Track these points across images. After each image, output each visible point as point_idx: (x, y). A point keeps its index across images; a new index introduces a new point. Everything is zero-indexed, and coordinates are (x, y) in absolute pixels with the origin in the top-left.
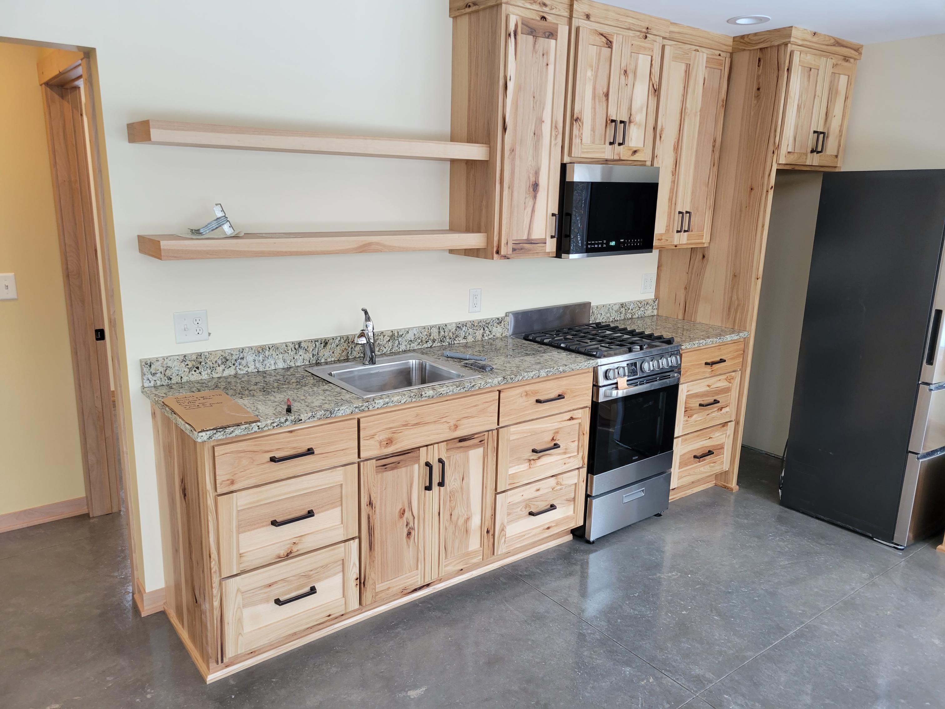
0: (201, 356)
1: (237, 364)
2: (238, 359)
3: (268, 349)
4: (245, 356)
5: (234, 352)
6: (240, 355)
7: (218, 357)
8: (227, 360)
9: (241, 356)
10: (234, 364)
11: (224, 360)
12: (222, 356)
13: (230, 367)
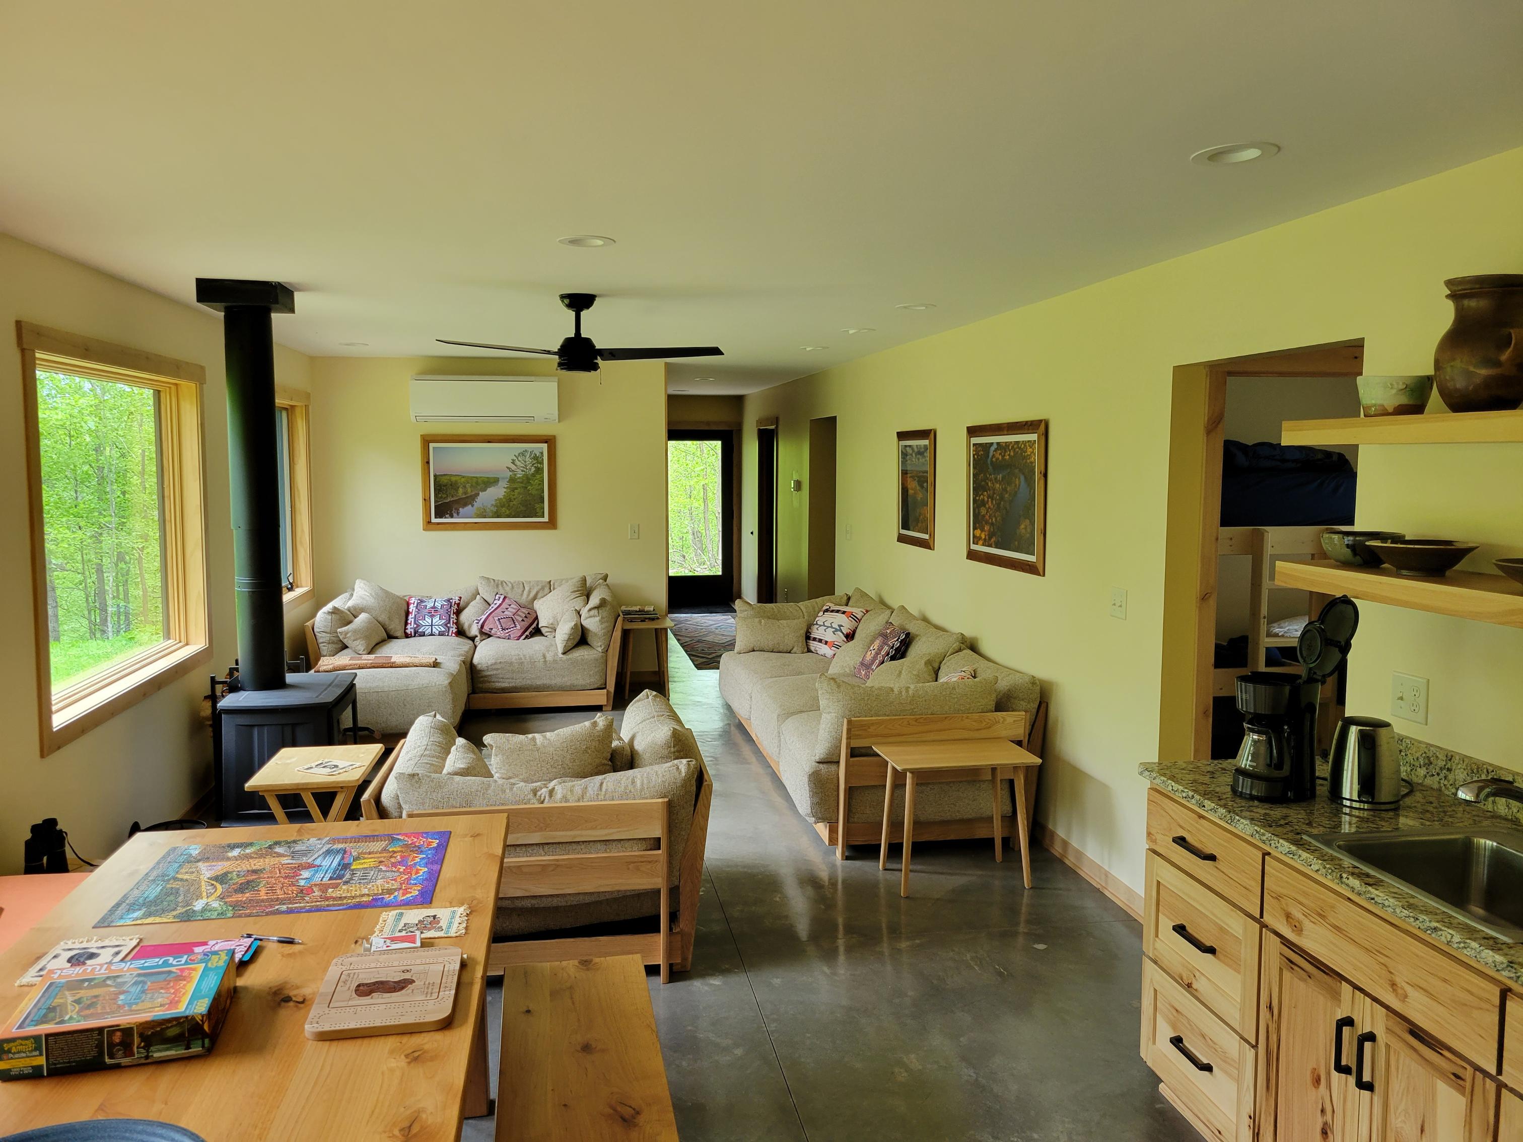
0: (1402, 741)
1: (1442, 775)
2: (1444, 768)
3: (1485, 771)
4: (1454, 768)
5: (1440, 753)
6: (1447, 763)
7: (1420, 753)
8: (1431, 763)
9: (1449, 765)
10: (1438, 774)
11: (1427, 761)
12: (1425, 753)
13: (1433, 775)
